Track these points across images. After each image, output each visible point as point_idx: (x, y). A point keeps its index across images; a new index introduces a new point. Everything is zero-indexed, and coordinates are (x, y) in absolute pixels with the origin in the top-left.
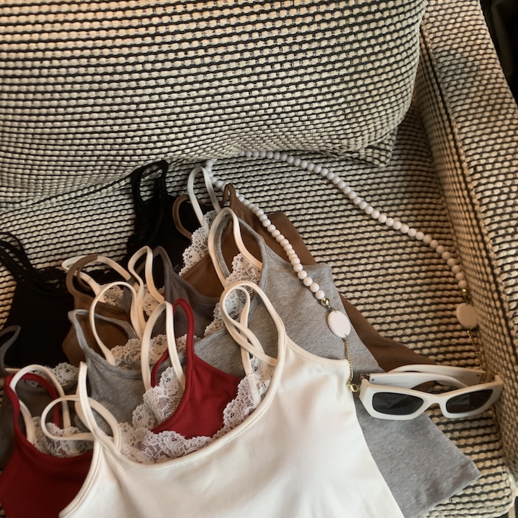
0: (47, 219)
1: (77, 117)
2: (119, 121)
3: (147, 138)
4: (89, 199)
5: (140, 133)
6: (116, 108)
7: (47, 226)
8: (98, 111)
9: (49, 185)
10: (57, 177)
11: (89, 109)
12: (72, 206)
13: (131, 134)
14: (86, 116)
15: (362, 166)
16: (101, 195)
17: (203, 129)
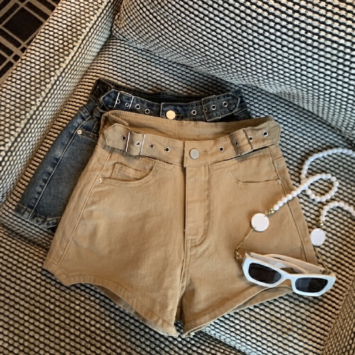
3: (244, 63)
11: (223, 28)
14: (219, 31)
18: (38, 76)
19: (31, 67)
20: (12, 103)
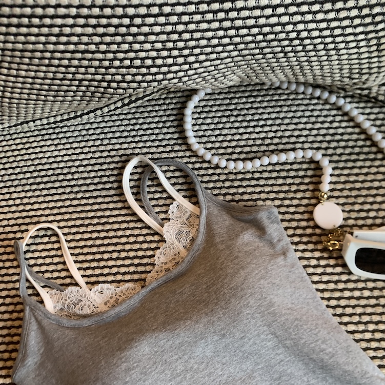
0: (24, 144)
1: (56, 30)
2: (108, 39)
3: (139, 61)
4: (69, 125)
5: (132, 55)
6: (104, 21)
7: (24, 152)
8: (82, 24)
9: (25, 110)
10: (33, 102)
11: (70, 21)
12: (51, 131)
13: (121, 55)
14: (67, 30)
15: (370, 105)
16: (81, 121)
17: (207, 54)
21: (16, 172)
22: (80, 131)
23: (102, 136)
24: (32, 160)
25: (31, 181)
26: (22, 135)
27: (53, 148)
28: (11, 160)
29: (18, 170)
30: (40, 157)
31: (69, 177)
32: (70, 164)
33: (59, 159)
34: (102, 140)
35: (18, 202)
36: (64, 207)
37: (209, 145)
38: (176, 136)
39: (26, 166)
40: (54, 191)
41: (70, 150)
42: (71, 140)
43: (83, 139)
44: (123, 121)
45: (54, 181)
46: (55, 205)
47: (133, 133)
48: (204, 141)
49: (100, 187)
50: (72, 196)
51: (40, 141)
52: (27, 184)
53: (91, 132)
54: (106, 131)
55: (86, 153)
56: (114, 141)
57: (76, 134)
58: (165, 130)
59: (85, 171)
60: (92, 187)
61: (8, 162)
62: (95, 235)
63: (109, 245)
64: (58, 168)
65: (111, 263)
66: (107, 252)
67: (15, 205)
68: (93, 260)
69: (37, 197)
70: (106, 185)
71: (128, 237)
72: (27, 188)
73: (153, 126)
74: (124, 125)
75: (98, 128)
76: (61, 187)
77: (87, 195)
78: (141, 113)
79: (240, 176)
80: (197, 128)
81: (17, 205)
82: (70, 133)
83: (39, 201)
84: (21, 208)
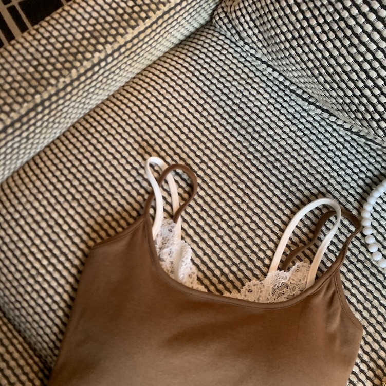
0: (248, 77)
4: (293, 98)
9: (288, 63)
16: (305, 106)
18: (76, 44)
19: (72, 26)
20: (22, 70)
21: (224, 91)
22: (296, 111)
23: (307, 132)
24: (243, 95)
25: (228, 109)
26: (253, 69)
27: (265, 102)
28: (229, 78)
29: (226, 91)
30: (250, 98)
31: (256, 136)
32: (266, 127)
33: (262, 115)
34: (305, 134)
35: (205, 113)
36: (231, 152)
37: (375, 224)
38: (359, 190)
39: (234, 94)
40: (235, 134)
41: (276, 118)
42: (283, 111)
43: (292, 119)
44: (333, 138)
45: (242, 127)
46: (227, 145)
47: (330, 154)
48: (375, 217)
49: (270, 166)
50: (244, 151)
51: (262, 87)
52: (223, 108)
53: (303, 121)
54: (314, 132)
55: (284, 132)
56: (312, 144)
57: (291, 110)
58: (355, 177)
59: (270, 144)
60: (263, 160)
61: (225, 78)
62: (232, 195)
63: (234, 211)
64: (255, 121)
65: (223, 225)
66: (229, 215)
67: (200, 113)
68: (214, 210)
69: (221, 125)
70: (275, 170)
71: (253, 221)
72: (221, 111)
73: (350, 164)
74: (331, 142)
75: (311, 123)
76: (243, 136)
77: (255, 162)
78: (351, 146)
79: (374, 271)
80: (380, 201)
81: (202, 116)
82: (288, 105)
83: (219, 130)
84: (203, 120)
